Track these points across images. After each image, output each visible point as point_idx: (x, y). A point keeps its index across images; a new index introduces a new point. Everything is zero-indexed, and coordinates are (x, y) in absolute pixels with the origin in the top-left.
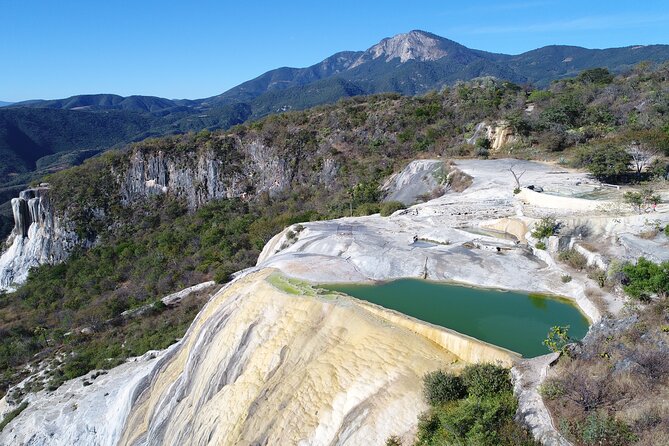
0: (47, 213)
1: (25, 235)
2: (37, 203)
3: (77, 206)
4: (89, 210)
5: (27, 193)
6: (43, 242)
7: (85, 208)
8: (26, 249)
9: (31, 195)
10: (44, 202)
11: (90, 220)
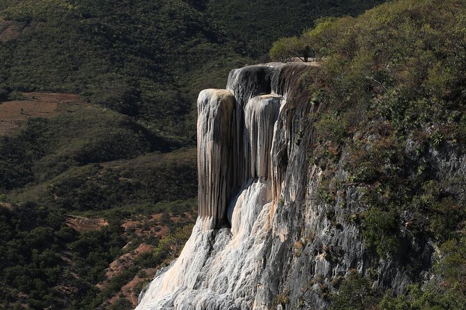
0: (294, 152)
1: (223, 222)
2: (270, 113)
3: (383, 132)
4: (425, 152)
5: (246, 76)
6: (266, 253)
7: (410, 144)
8: (214, 269)
9: (259, 82)
10: (290, 111)
11: (418, 190)
